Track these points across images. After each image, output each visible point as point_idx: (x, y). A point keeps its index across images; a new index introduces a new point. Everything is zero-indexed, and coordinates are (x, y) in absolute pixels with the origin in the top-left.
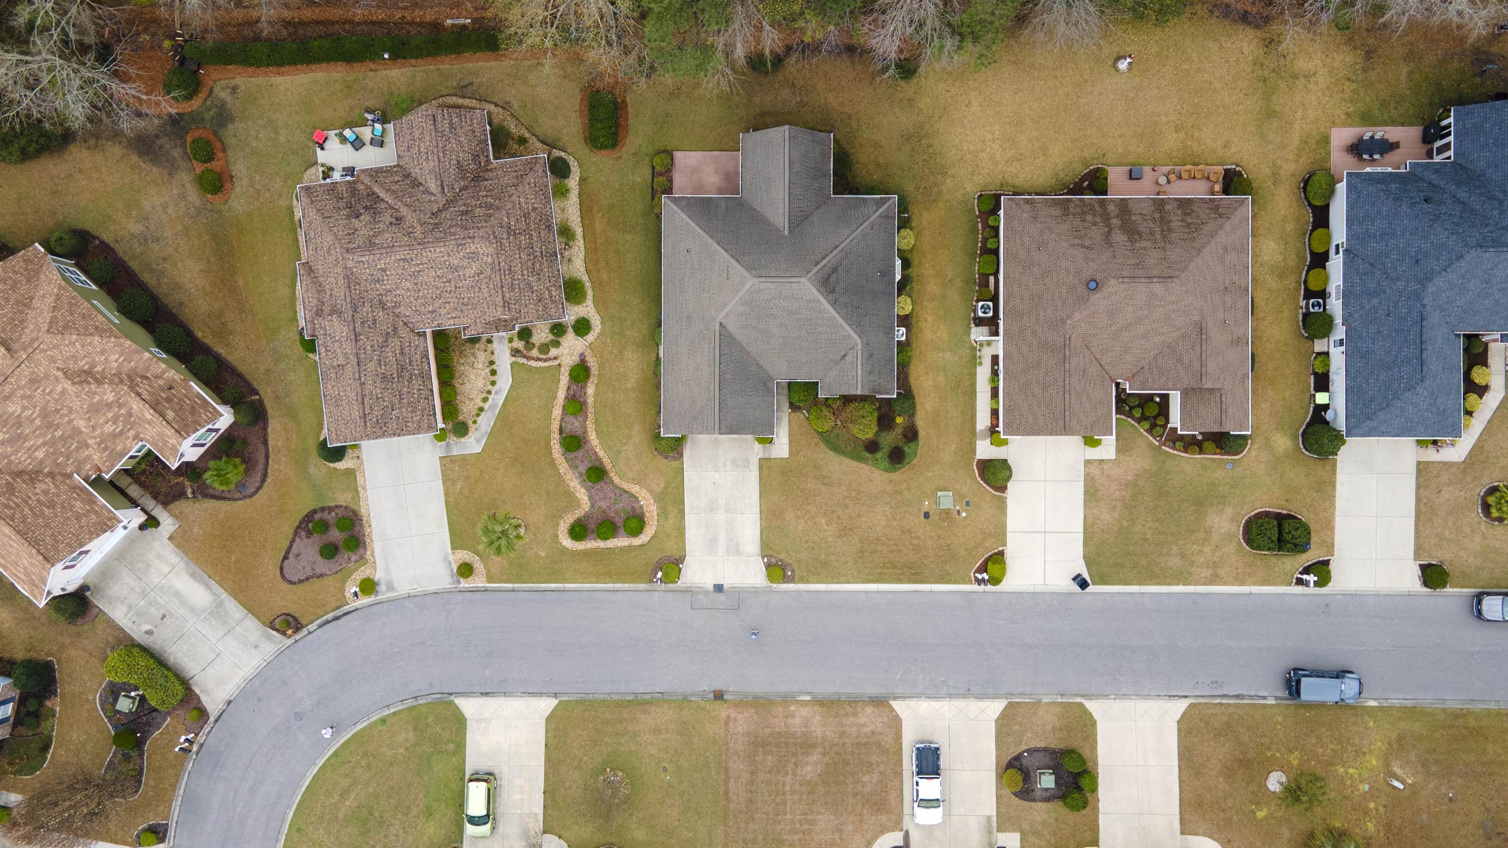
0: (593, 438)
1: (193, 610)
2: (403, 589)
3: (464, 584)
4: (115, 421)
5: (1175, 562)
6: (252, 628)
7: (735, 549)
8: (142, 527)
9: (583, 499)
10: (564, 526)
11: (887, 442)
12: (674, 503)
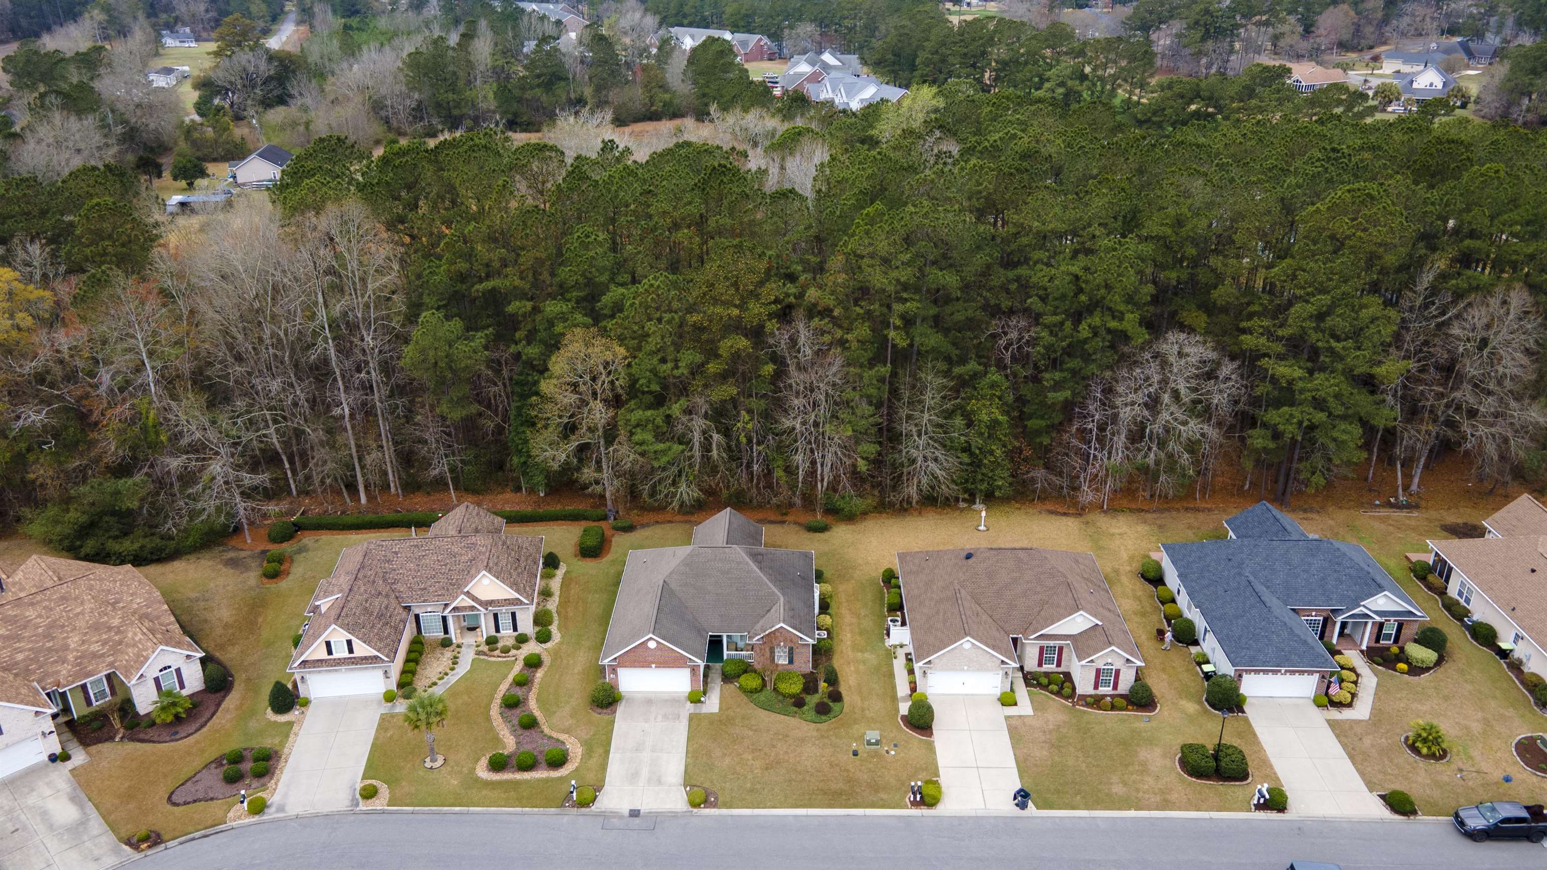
0: (532, 704)
1: (51, 827)
2: (293, 809)
3: (363, 806)
4: (104, 643)
5: (1118, 789)
7: (657, 780)
8: (52, 758)
9: (509, 743)
10: (484, 762)
11: (812, 700)
12: (600, 745)
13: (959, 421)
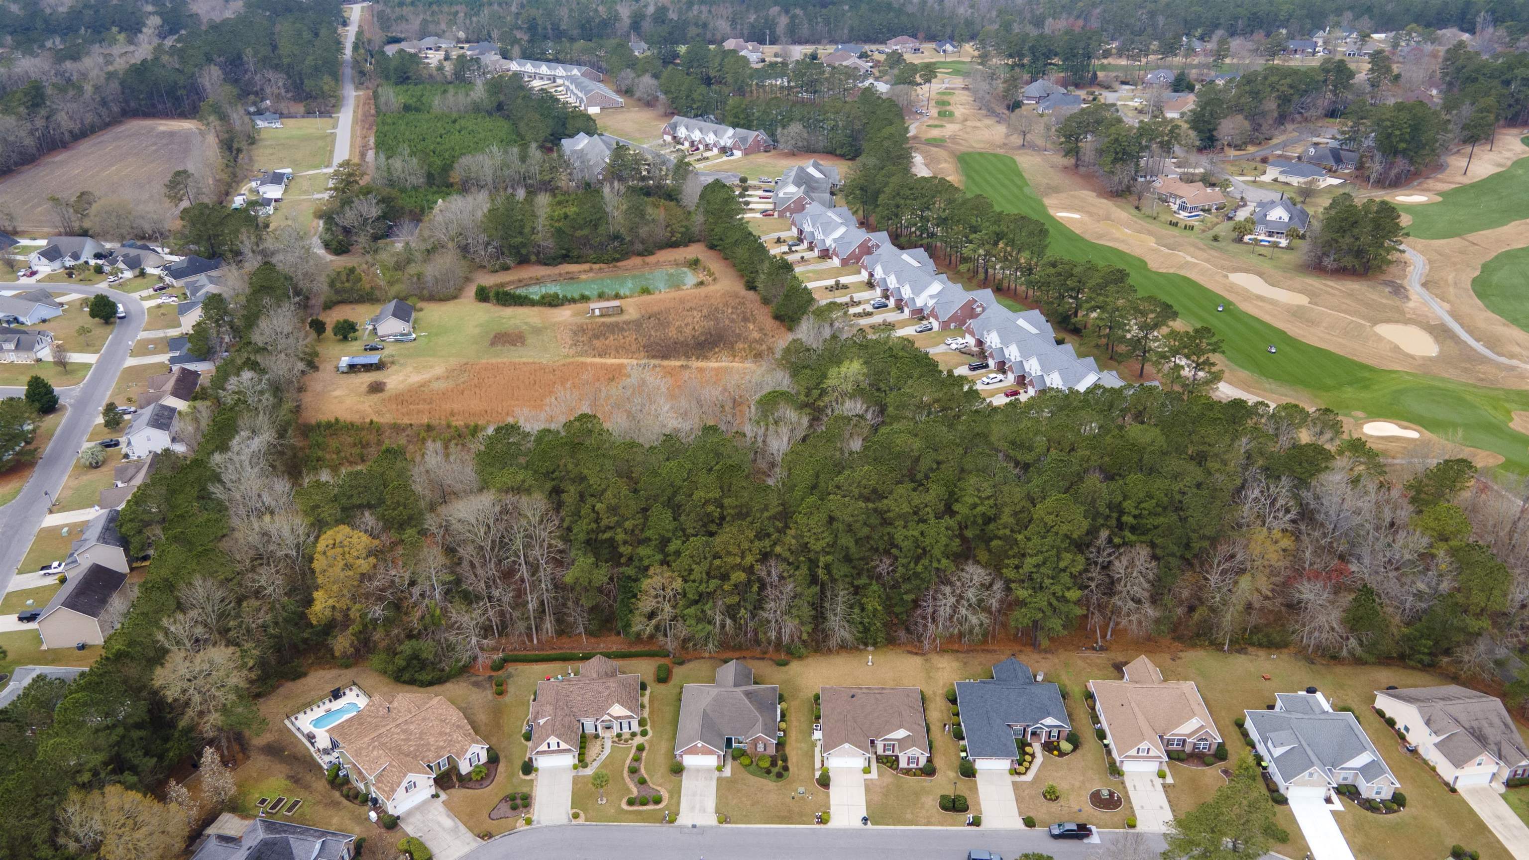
0: (643, 771)
1: (444, 830)
2: (544, 823)
3: (574, 822)
4: (444, 741)
5: (909, 816)
6: (469, 836)
7: (703, 810)
8: (433, 796)
9: (635, 791)
10: (624, 801)
11: (775, 770)
12: (676, 793)
13: (857, 610)
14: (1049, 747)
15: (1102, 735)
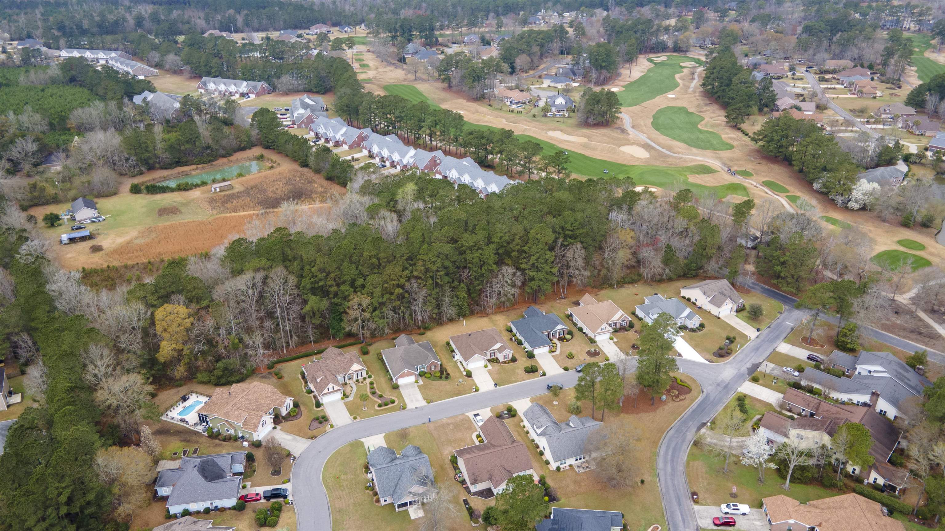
0: (378, 392)
1: (288, 440)
2: (340, 425)
3: (355, 421)
5: (514, 379)
6: (304, 440)
7: (417, 400)
8: (275, 428)
9: (379, 401)
10: (376, 406)
11: (444, 376)
12: (400, 396)
13: (455, 299)
14: (561, 339)
15: (581, 330)
